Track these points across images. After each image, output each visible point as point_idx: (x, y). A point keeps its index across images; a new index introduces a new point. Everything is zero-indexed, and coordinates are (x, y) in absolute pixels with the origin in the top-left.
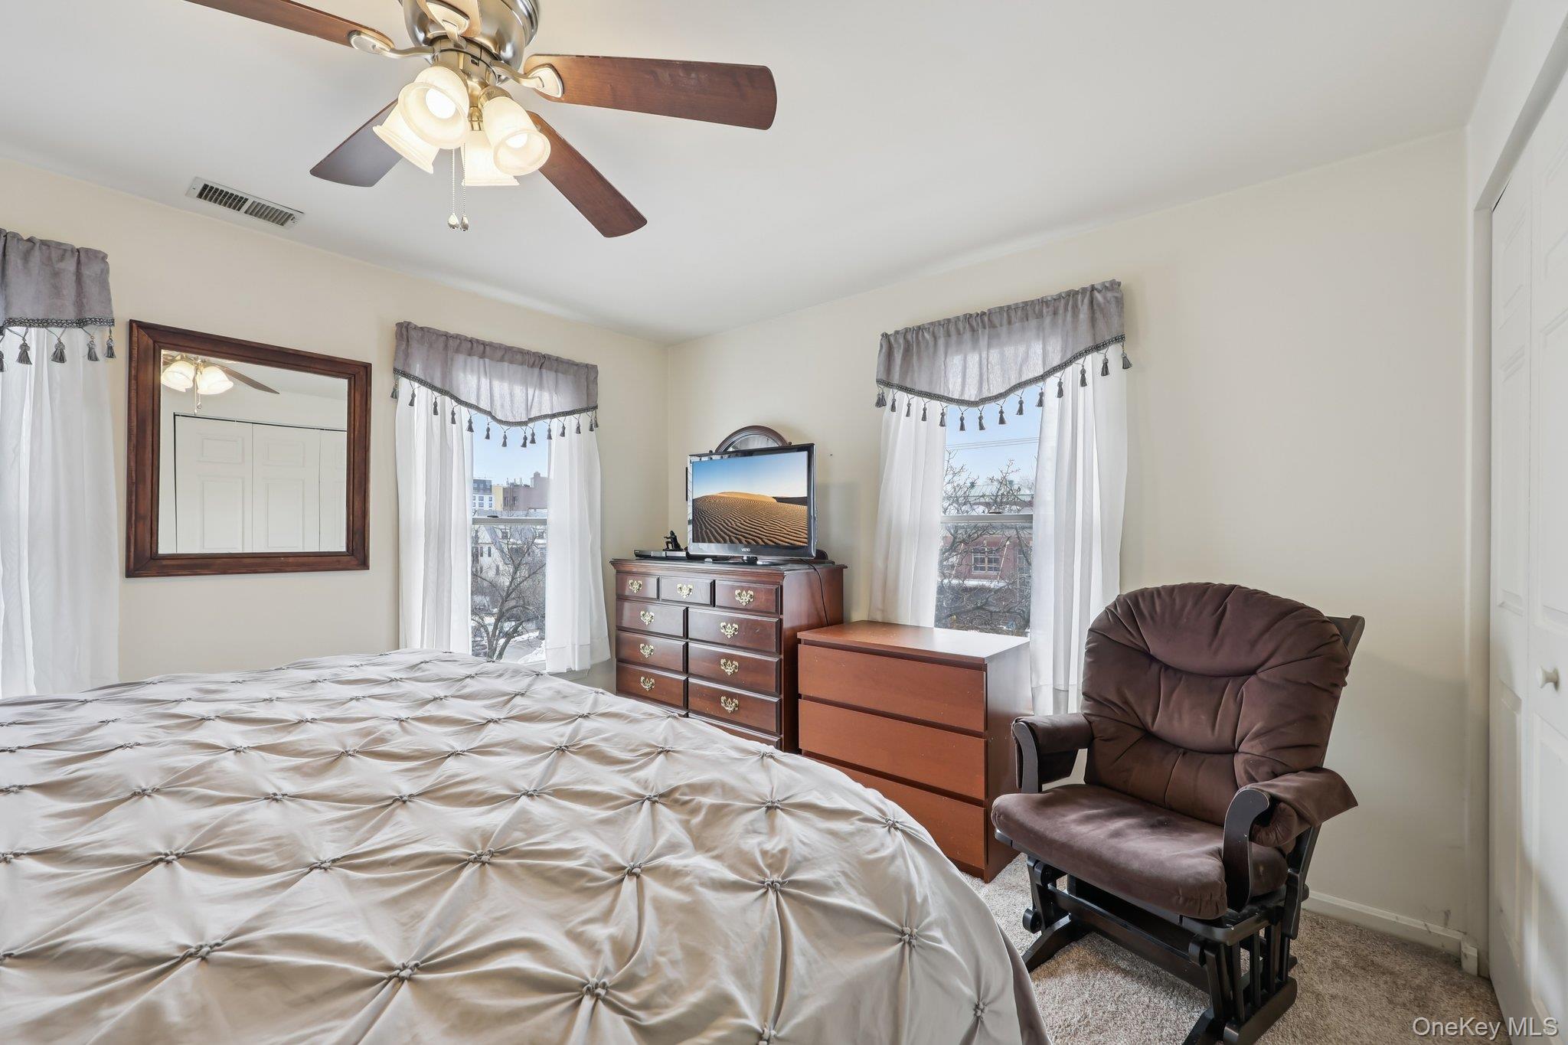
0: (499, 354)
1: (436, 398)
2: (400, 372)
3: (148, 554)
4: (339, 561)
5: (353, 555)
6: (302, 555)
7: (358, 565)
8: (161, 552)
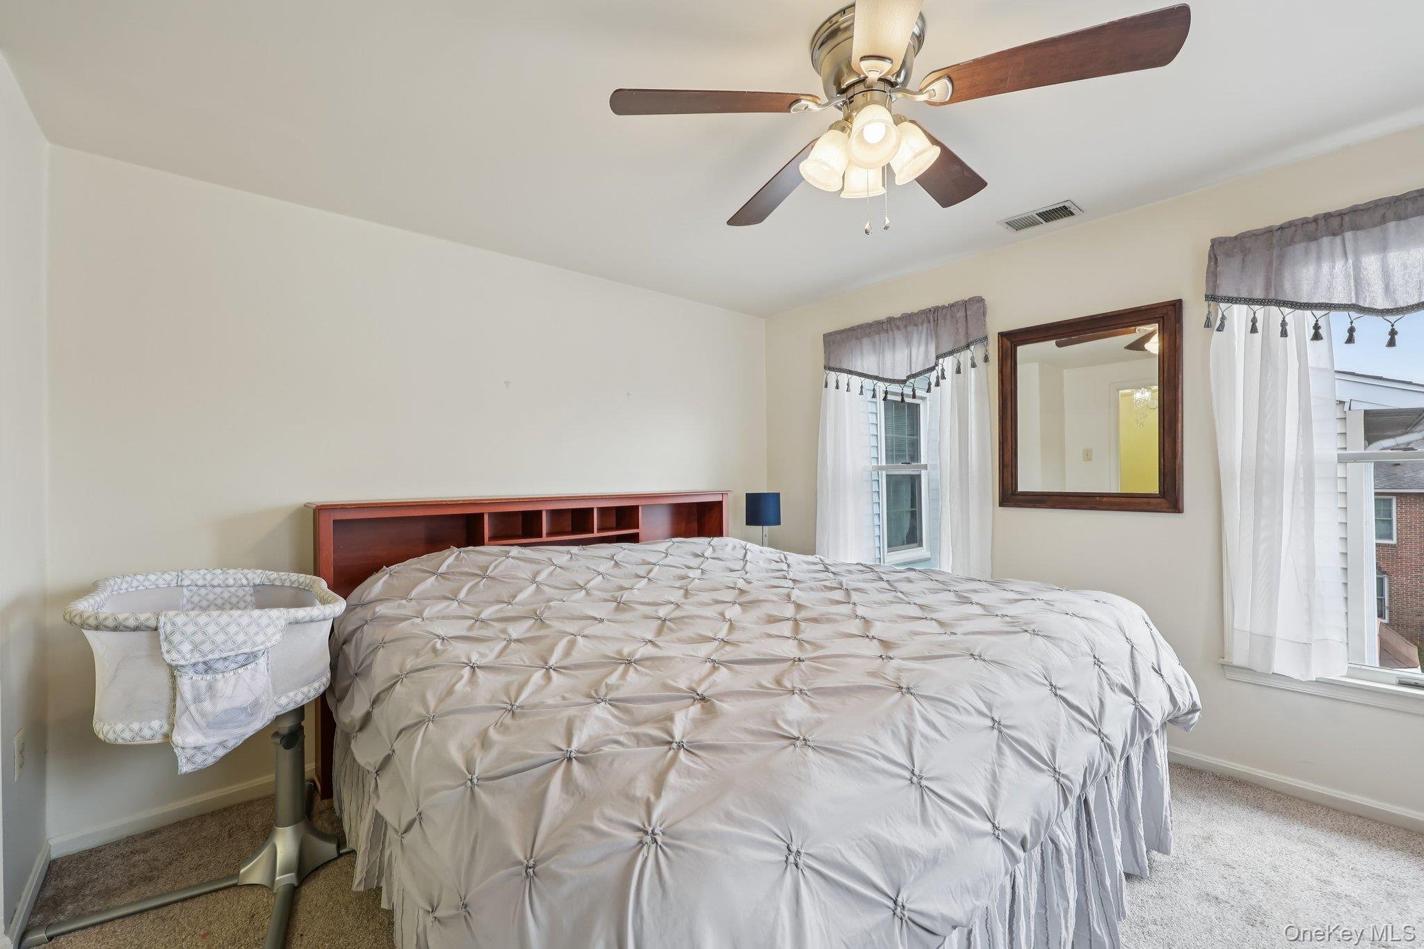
0: (1335, 222)
1: (1255, 313)
2: (1212, 298)
3: (1010, 491)
4: (1149, 503)
5: (1163, 497)
6: (1116, 495)
7: (1169, 508)
8: (1020, 489)
